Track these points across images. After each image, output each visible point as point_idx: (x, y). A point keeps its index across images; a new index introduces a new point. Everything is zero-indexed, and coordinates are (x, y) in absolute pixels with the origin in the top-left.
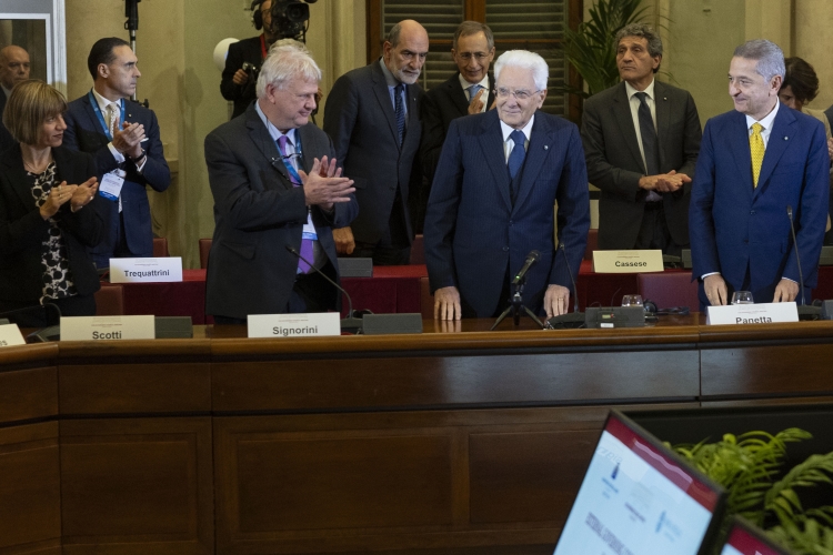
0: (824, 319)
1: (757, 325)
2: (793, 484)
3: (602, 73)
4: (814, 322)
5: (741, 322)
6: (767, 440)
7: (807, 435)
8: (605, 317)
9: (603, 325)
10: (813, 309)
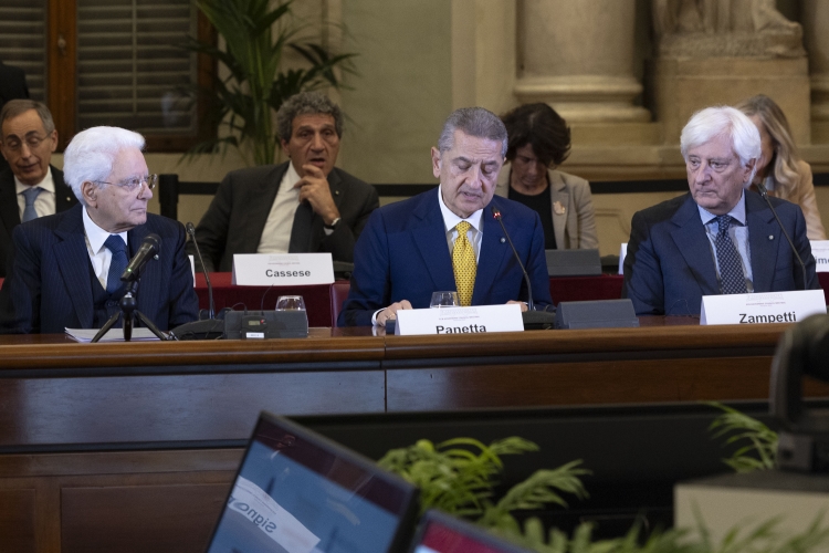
0: (560, 328)
1: (466, 336)
2: (513, 507)
3: (246, 22)
4: (546, 331)
5: (444, 332)
6: (477, 452)
7: (532, 446)
8: (252, 323)
9: (249, 335)
10: (545, 314)
